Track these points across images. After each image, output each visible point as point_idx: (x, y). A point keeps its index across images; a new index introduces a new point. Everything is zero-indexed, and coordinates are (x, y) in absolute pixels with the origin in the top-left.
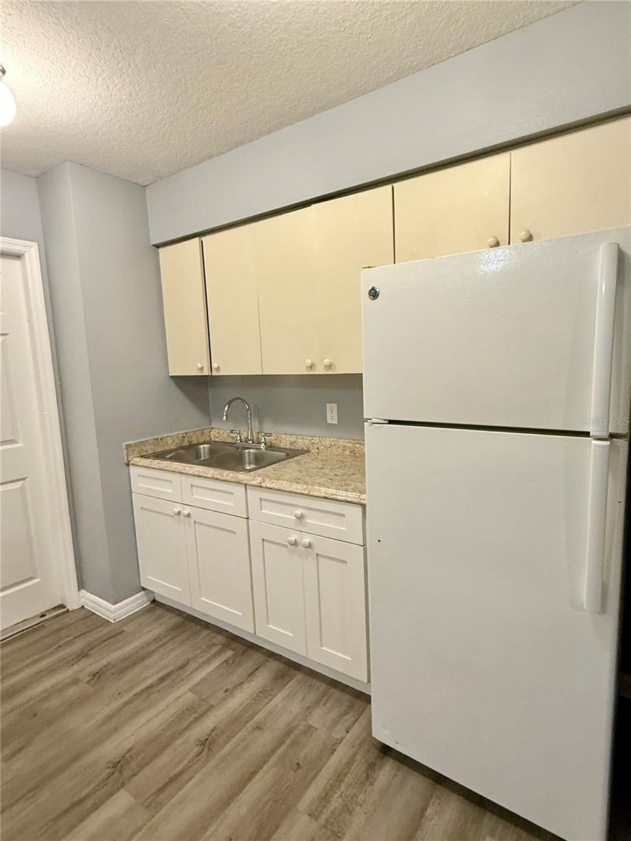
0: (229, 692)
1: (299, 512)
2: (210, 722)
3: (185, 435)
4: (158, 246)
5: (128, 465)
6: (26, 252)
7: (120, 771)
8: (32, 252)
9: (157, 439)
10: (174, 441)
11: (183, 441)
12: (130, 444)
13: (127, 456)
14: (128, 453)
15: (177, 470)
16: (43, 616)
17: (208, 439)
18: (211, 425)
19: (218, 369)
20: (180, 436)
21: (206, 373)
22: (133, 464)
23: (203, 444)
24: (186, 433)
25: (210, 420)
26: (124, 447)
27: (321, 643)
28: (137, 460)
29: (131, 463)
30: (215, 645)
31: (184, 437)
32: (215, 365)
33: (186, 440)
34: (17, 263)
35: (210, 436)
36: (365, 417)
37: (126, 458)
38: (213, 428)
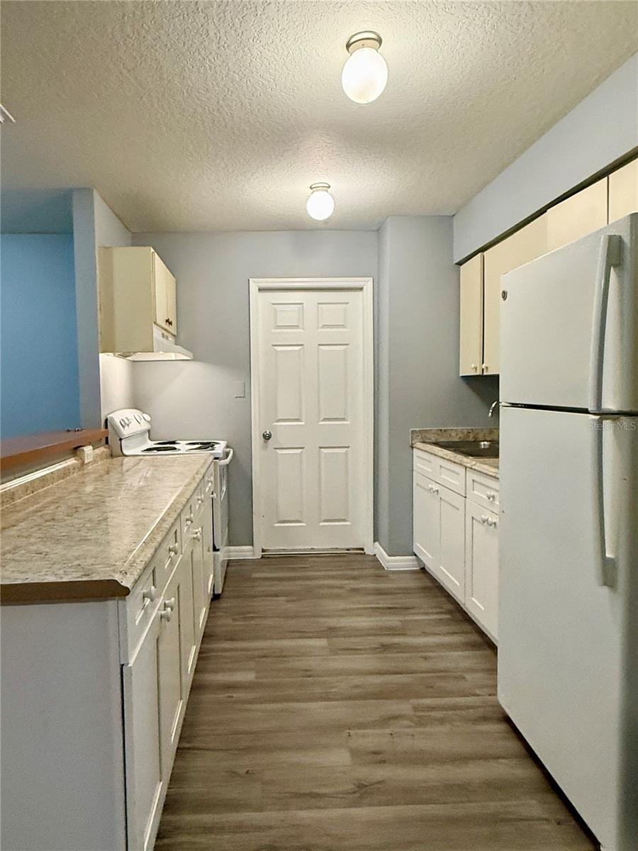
0: (425, 634)
2: (396, 640)
3: (471, 431)
4: (460, 264)
5: (412, 447)
6: (364, 286)
7: (330, 632)
8: (368, 284)
9: (441, 430)
11: (469, 436)
12: (416, 431)
14: (412, 437)
15: (434, 453)
16: (348, 550)
19: (486, 368)
20: (465, 432)
21: (479, 373)
22: (416, 448)
26: (410, 432)
28: (419, 445)
29: (415, 446)
30: (442, 608)
31: (470, 433)
32: (484, 366)
33: (471, 435)
34: (358, 293)
37: (410, 441)
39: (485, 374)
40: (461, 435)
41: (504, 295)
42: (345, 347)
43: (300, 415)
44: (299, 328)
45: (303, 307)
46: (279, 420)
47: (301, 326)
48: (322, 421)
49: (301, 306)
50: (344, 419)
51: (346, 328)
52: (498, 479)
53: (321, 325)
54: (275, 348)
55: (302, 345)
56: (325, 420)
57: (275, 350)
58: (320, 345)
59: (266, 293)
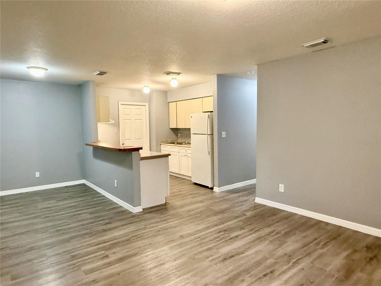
1: (186, 150)
4: (169, 103)
5: (161, 145)
8: (147, 105)
9: (166, 140)
19: (178, 127)
24: (172, 140)
25: (177, 138)
26: (160, 141)
34: (144, 107)
37: (160, 143)
38: (177, 140)
39: (177, 128)
40: (171, 142)
41: (191, 117)
42: (141, 120)
43: (131, 138)
44: (130, 115)
46: (126, 140)
49: (130, 109)
50: (141, 139)
51: (141, 115)
52: (191, 147)
53: (135, 114)
54: (124, 120)
55: (131, 119)
56: (137, 139)
58: (135, 119)
59: (122, 105)
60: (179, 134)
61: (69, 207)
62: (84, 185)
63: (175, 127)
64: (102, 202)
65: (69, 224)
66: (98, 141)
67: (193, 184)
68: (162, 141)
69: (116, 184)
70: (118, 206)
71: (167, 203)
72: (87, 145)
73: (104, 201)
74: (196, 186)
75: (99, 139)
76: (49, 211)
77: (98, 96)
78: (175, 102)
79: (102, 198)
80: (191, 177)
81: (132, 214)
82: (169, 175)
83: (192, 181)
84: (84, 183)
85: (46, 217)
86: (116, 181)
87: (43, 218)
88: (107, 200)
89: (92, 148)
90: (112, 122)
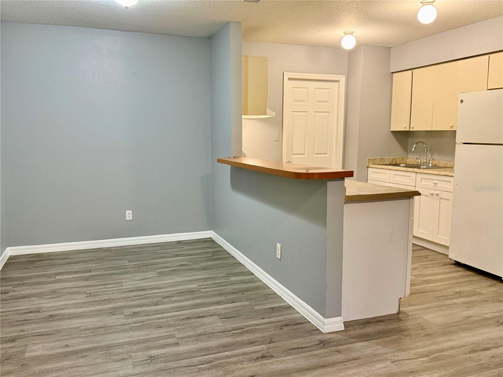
1: (435, 182)
3: (394, 159)
4: (393, 73)
5: (368, 167)
6: (340, 80)
8: (343, 79)
9: (381, 159)
10: (388, 161)
11: (393, 161)
12: (370, 159)
13: (368, 164)
14: (368, 162)
15: (389, 169)
17: (405, 163)
18: (408, 156)
19: (413, 128)
20: (392, 159)
21: (407, 129)
22: (370, 167)
23: (402, 164)
24: (395, 158)
25: (408, 154)
26: (367, 159)
27: (438, 234)
28: (371, 166)
29: (369, 166)
31: (393, 160)
32: (411, 126)
33: (394, 161)
34: (337, 84)
35: (406, 161)
36: (456, 142)
37: (367, 164)
38: (408, 158)
39: (411, 130)
40: (390, 161)
41: (462, 101)
42: (328, 113)
43: (305, 151)
44: (306, 102)
45: (308, 89)
46: (294, 154)
47: (306, 101)
48: (315, 155)
49: (307, 89)
50: (325, 154)
51: (328, 103)
53: (316, 101)
54: (293, 113)
55: (307, 112)
56: (317, 154)
57: (293, 114)
58: (315, 112)
59: (290, 81)
60: (414, 146)
61: (181, 293)
62: (210, 241)
63: (406, 127)
64: (248, 290)
65: (177, 344)
66: (241, 154)
67: (452, 264)
68: (373, 159)
69: (278, 252)
70: (282, 304)
71: (403, 312)
72: (220, 161)
73: (252, 285)
74: (462, 272)
75: (243, 150)
76: (142, 297)
77: (246, 57)
78: (410, 71)
79: (247, 277)
80: (447, 247)
81: (318, 334)
82: (412, 245)
83: (450, 257)
84: (211, 238)
85: (135, 314)
86: (279, 245)
87: (127, 316)
88: (256, 284)
89: (229, 167)
90: (271, 114)
